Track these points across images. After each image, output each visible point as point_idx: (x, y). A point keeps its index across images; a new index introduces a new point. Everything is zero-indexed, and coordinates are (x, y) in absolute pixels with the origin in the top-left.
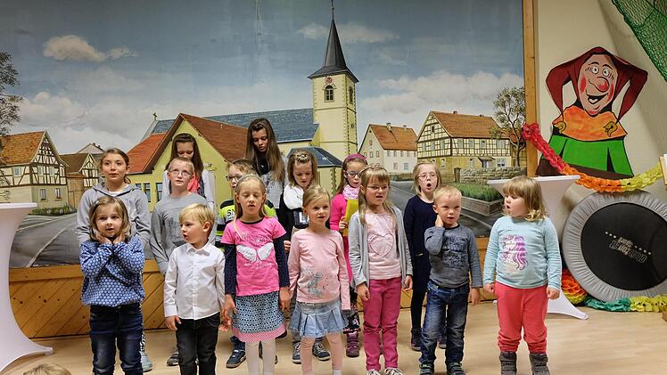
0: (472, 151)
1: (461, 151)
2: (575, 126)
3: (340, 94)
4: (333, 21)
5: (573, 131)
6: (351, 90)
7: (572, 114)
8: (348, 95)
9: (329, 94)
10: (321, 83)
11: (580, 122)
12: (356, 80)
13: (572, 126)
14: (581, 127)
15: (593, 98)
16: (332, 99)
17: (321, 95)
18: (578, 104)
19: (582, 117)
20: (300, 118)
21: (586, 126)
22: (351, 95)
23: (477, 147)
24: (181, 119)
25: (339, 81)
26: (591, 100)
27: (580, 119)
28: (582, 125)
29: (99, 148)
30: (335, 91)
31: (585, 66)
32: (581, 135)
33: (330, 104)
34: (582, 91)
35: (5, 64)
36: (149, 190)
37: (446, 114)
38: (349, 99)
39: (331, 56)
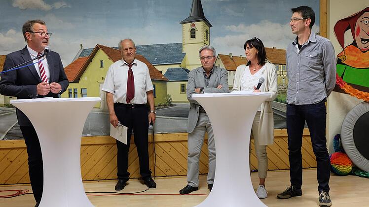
0: (284, 73)
2: (352, 58)
3: (200, 34)
5: (350, 61)
6: (207, 32)
7: (350, 50)
8: (205, 35)
9: (193, 34)
10: (188, 26)
11: (355, 56)
12: (210, 26)
13: (350, 58)
14: (356, 59)
15: (364, 40)
16: (194, 37)
17: (188, 34)
18: (354, 44)
19: (357, 52)
20: (174, 49)
21: (359, 59)
22: (207, 35)
24: (98, 48)
25: (199, 26)
26: (363, 41)
27: (355, 54)
28: (356, 58)
30: (197, 32)
31: (359, 20)
32: (357, 64)
33: (193, 41)
34: (357, 35)
36: (77, 93)
37: (269, 49)
38: (205, 37)
39: (195, 10)
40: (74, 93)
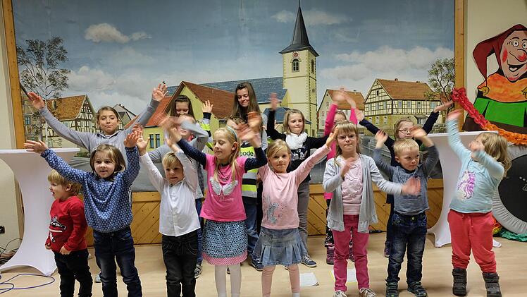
0: (409, 111)
1: (400, 111)
2: (497, 90)
3: (304, 65)
4: (300, 8)
5: (494, 94)
6: (313, 63)
7: (494, 80)
8: (311, 66)
9: (296, 66)
10: (289, 57)
11: (501, 87)
12: (316, 55)
13: (494, 90)
14: (502, 91)
15: (513, 67)
16: (297, 69)
17: (289, 66)
18: (500, 72)
19: (503, 82)
20: (272, 84)
21: (507, 90)
22: (313, 67)
23: (414, 107)
24: (183, 85)
25: (303, 55)
26: (511, 69)
27: (501, 84)
28: (503, 90)
29: (123, 107)
30: (300, 64)
31: (507, 41)
32: (503, 97)
33: (296, 74)
34: (504, 61)
35: (59, 46)
36: (159, 139)
37: (389, 81)
38: (311, 70)
39: (297, 36)
40: (157, 139)
